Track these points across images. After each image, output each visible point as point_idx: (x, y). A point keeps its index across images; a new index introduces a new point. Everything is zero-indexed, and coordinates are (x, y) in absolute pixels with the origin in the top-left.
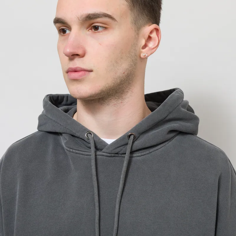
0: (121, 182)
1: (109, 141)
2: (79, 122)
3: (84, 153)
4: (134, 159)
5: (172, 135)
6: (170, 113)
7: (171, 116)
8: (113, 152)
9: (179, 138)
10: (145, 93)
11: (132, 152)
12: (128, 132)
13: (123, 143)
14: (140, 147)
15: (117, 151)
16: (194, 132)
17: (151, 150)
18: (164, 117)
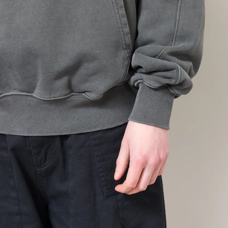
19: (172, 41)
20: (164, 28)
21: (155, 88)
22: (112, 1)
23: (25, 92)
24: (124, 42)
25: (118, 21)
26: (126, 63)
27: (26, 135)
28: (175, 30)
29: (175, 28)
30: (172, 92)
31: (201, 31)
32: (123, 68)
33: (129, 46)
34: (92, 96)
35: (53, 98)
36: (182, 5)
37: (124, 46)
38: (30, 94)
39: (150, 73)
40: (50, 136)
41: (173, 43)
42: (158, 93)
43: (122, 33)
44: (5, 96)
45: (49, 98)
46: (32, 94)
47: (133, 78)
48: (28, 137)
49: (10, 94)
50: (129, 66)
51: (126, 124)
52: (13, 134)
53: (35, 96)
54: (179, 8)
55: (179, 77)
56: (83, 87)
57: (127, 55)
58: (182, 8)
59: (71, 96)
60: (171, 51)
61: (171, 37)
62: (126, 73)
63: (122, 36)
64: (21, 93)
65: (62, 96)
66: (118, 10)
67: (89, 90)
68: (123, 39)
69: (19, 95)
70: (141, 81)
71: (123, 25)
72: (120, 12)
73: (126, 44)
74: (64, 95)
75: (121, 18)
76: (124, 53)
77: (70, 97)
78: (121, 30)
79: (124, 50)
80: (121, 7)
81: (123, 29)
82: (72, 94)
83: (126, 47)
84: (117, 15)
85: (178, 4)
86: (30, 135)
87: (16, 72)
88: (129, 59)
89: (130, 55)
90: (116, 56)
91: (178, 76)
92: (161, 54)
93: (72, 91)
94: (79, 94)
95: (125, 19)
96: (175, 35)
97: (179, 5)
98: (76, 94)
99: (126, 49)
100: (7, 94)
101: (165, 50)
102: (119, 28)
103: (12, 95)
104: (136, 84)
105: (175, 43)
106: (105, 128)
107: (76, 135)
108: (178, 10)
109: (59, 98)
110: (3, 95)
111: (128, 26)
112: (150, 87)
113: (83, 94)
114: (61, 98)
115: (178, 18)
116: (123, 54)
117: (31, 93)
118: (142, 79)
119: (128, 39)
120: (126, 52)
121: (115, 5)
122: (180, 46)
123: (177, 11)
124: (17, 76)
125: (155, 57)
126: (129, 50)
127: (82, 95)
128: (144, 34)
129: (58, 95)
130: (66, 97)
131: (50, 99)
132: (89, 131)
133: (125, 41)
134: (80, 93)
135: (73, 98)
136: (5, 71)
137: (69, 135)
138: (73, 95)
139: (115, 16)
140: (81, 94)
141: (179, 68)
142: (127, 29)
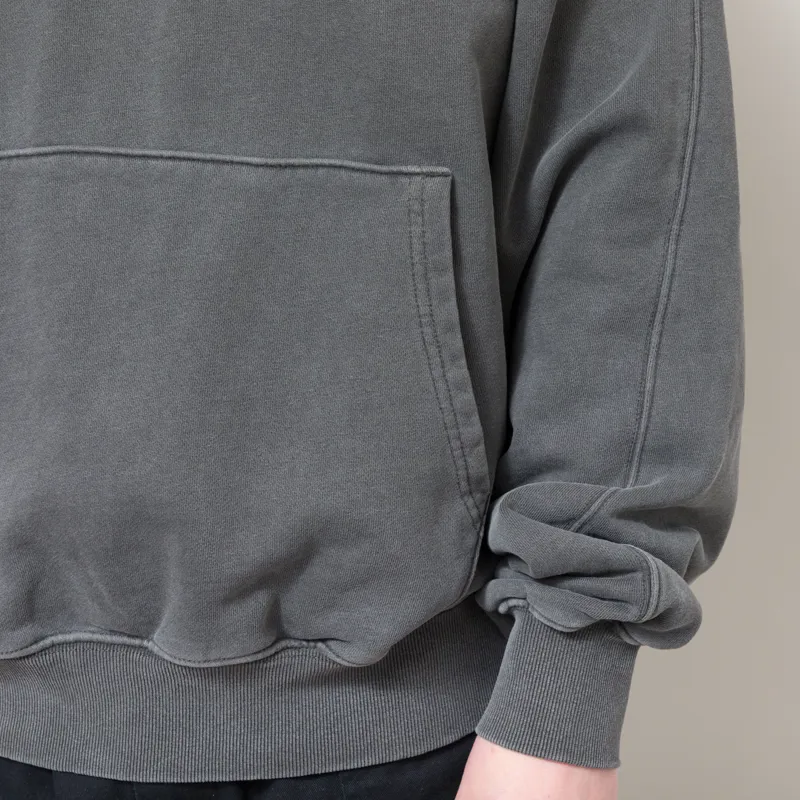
19: (630, 462)
20: (603, 421)
21: (569, 631)
22: (424, 339)
23: (122, 634)
24: (462, 473)
25: (443, 406)
26: (471, 540)
28: (639, 428)
29: (639, 421)
30: (628, 641)
31: (730, 427)
32: (458, 557)
33: (480, 481)
34: (352, 655)
35: (215, 660)
36: (664, 341)
37: (463, 484)
38: (137, 642)
39: (550, 580)
40: (205, 783)
41: (634, 469)
42: (577, 645)
43: (455, 444)
44: (53, 645)
45: (205, 662)
46: (145, 643)
47: (493, 591)
48: (130, 783)
49: (71, 637)
50: (479, 549)
52: (77, 772)
53: (156, 649)
54: (653, 351)
55: (654, 601)
56: (321, 625)
57: (474, 512)
58: (664, 351)
59: (276, 653)
60: (623, 504)
61: (628, 453)
62: (470, 573)
63: (457, 453)
64: (109, 638)
65: (249, 655)
66: (443, 367)
67: (341, 635)
68: (460, 462)
69: (99, 643)
70: (521, 603)
71: (458, 416)
72: (449, 375)
73: (468, 478)
74: (256, 650)
75: (452, 393)
76: (463, 508)
77: (274, 655)
78: (452, 432)
79: (462, 497)
80: (454, 358)
81: (461, 430)
82: (283, 644)
83: (469, 485)
84: (441, 385)
85: (649, 334)
86: (133, 779)
87: (92, 573)
88: (478, 525)
89: (482, 509)
90: (436, 522)
91: (650, 596)
92: (589, 513)
93: (282, 636)
94: (304, 643)
95: (469, 396)
96: (639, 446)
97: (655, 340)
98: (296, 644)
99: (471, 493)
100: (60, 638)
101: (605, 501)
102: (446, 429)
103: (76, 642)
104: (502, 609)
105: (638, 472)
106: (396, 758)
107: (293, 782)
108: (651, 359)
109: (238, 661)
110: (48, 642)
111: (476, 418)
112: (552, 628)
113: (320, 645)
114: (243, 660)
115: (649, 385)
116: (461, 509)
117: (142, 638)
118: (525, 599)
119: (478, 463)
120: (470, 502)
121: (433, 350)
122: (655, 484)
123: (646, 362)
124: (94, 585)
125: (566, 522)
126: (478, 496)
127: (315, 647)
128: (532, 439)
129: (233, 653)
130: (260, 656)
131: (206, 665)
132: (340, 767)
133: (466, 469)
134: (308, 641)
135: (285, 659)
136: (56, 566)
137: (268, 780)
138: (283, 649)
139: (432, 389)
140: (312, 644)
141: (654, 567)
142: (474, 429)
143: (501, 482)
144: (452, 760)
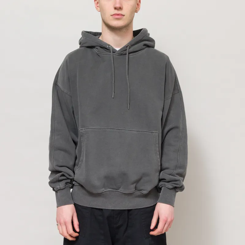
0: (127, 66)
1: (118, 49)
2: (105, 42)
3: (106, 54)
4: (130, 56)
5: (144, 47)
6: (144, 37)
7: (144, 38)
8: (120, 53)
9: (147, 49)
10: (133, 30)
11: (129, 53)
12: (126, 45)
13: (125, 49)
14: (132, 51)
15: (122, 53)
16: (153, 47)
17: (136, 53)
18: (141, 38)
21: (170, 188)
23: (115, 189)
27: (113, 209)
34: (145, 192)
38: (117, 190)
39: (168, 182)
49: (108, 190)
51: (156, 205)
53: (120, 191)
56: (141, 188)
61: (176, 167)
67: (143, 189)
84: (157, 158)
86: (115, 209)
88: (159, 176)
92: (173, 174)
97: (179, 153)
98: (137, 191)
100: (106, 190)
101: (175, 172)
104: (161, 186)
108: (178, 156)
112: (168, 188)
115: (178, 159)
116: (158, 174)
118: (165, 185)
121: (156, 154)
122: (179, 171)
125: (170, 175)
127: (140, 191)
130: (133, 192)
135: (136, 193)
141: (181, 180)
143: (161, 170)
144: (153, 208)
